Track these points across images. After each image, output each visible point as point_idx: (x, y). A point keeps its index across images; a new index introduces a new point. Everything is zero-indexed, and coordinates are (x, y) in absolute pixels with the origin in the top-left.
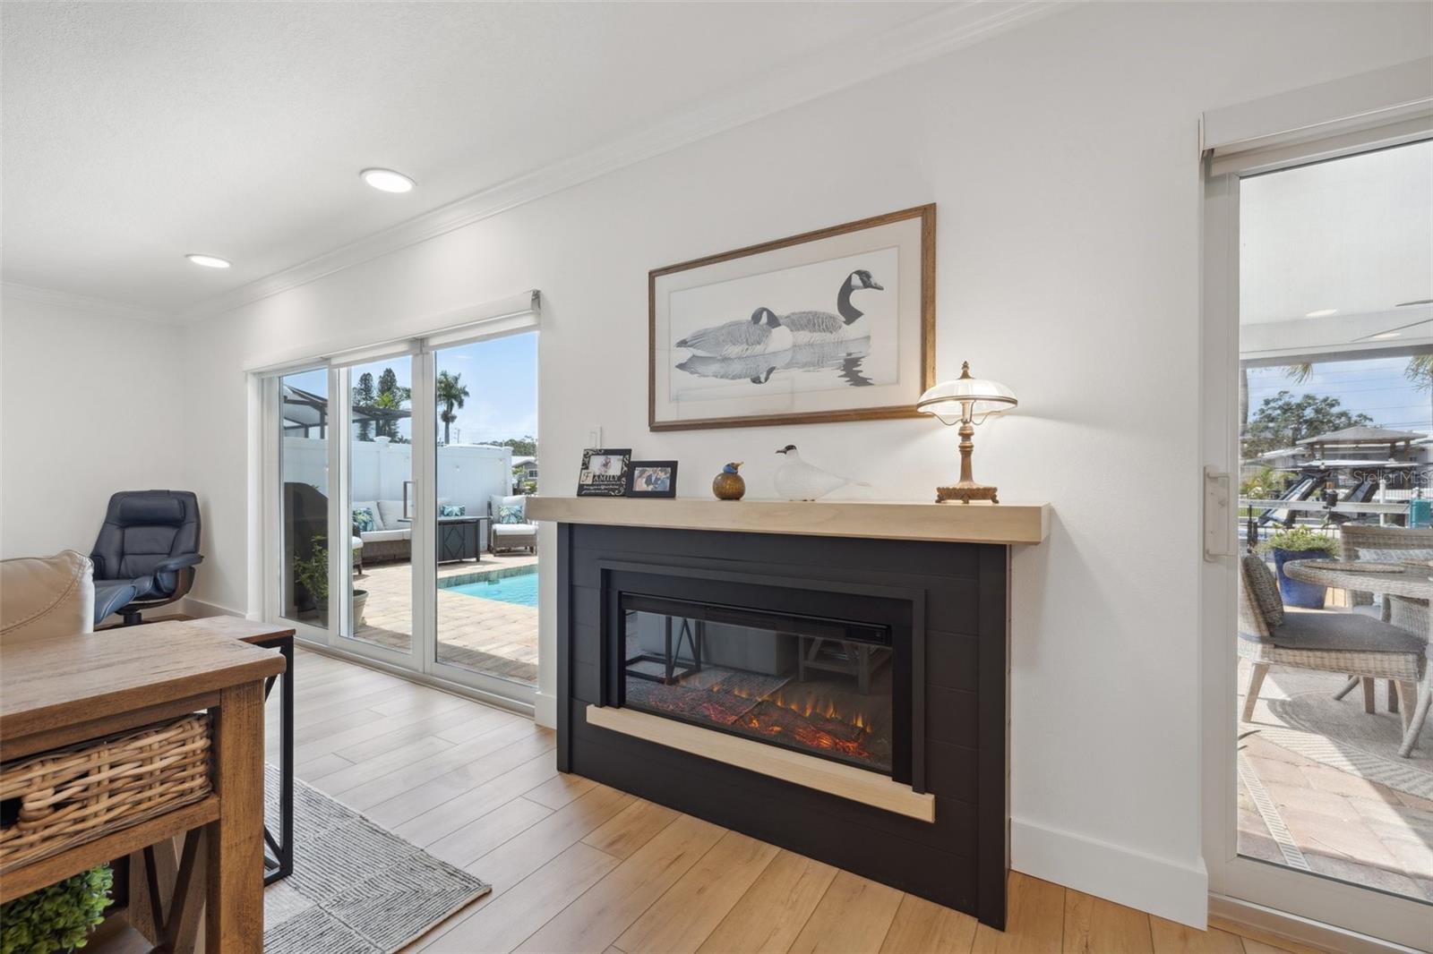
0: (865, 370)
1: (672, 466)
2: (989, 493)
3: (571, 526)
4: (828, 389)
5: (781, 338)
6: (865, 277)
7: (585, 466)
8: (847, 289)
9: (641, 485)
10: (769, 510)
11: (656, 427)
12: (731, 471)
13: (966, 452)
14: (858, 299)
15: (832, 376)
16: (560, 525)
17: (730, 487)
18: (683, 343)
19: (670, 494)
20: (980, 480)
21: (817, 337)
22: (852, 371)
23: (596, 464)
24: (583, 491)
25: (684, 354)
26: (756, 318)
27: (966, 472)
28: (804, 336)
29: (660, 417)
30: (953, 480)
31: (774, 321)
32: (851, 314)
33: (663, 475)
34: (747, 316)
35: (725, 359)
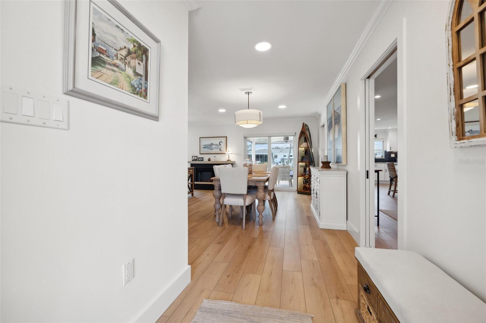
0: (221, 150)
1: (203, 158)
2: (230, 160)
3: (192, 164)
4: (218, 151)
5: (214, 146)
6: (221, 142)
7: (192, 158)
8: (220, 143)
9: (200, 160)
10: (213, 162)
11: (200, 154)
12: (209, 158)
13: (229, 157)
14: (221, 143)
15: (218, 150)
16: (191, 164)
17: (209, 160)
18: (203, 145)
19: (203, 161)
20: (230, 159)
21: (217, 146)
22: (220, 149)
23: (194, 158)
24: (192, 160)
25: (204, 147)
26: (211, 144)
27: (229, 159)
28: (216, 146)
29: (201, 153)
30: (228, 159)
31: (213, 144)
32: (220, 145)
33: (202, 159)
34: (211, 143)
35: (208, 148)
